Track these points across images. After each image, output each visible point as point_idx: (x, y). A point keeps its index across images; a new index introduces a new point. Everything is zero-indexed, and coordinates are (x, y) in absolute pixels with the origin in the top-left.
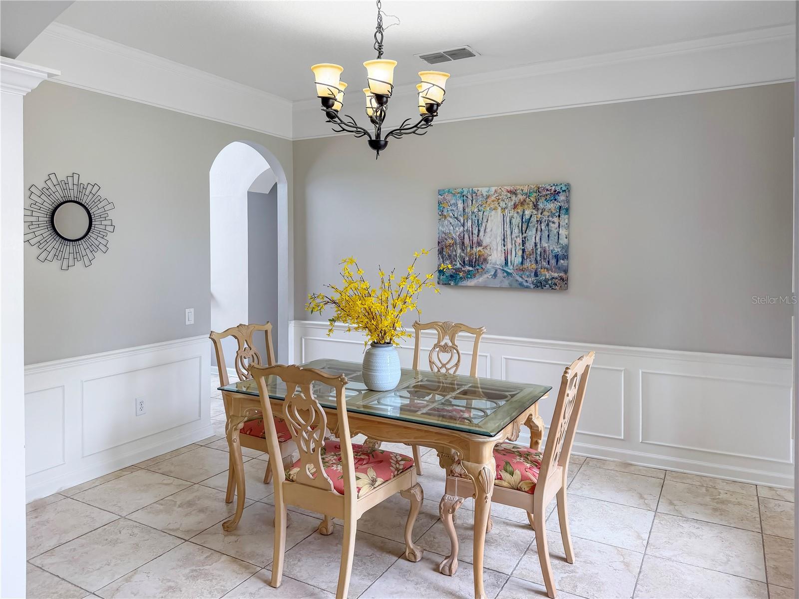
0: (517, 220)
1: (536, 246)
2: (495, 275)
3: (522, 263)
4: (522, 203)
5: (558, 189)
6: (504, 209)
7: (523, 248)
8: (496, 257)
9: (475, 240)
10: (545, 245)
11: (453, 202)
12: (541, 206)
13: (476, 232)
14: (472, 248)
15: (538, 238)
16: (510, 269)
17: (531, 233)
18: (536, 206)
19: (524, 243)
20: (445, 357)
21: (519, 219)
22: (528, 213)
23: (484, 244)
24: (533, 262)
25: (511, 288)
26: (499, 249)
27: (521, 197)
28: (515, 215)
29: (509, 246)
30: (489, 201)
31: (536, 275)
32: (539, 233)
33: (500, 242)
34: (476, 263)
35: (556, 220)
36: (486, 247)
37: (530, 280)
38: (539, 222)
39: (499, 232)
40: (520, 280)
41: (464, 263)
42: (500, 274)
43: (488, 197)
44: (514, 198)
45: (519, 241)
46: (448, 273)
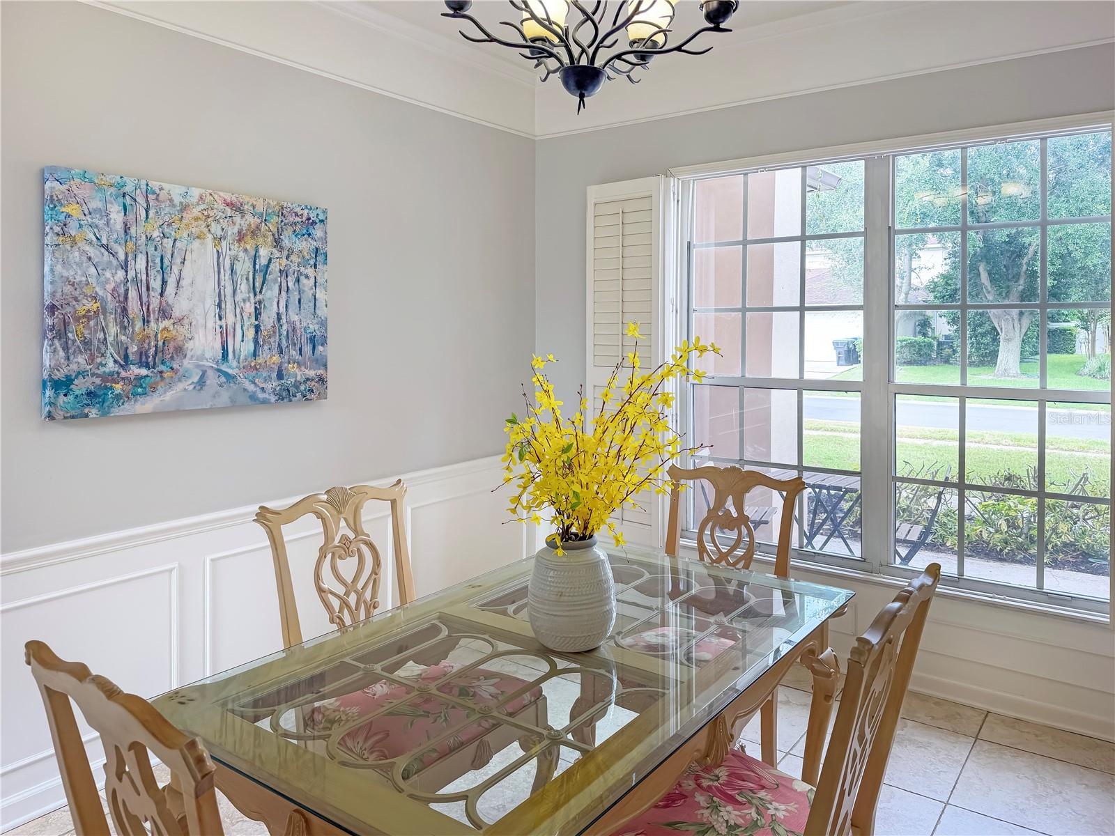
0: (244, 267)
1: (279, 319)
2: (202, 382)
3: (255, 354)
4: (254, 233)
5: (313, 216)
6: (218, 240)
7: (257, 323)
8: (202, 343)
9: (155, 303)
10: (296, 318)
11: (95, 204)
12: (286, 243)
13: (156, 284)
14: (146, 321)
15: (282, 304)
16: (231, 368)
17: (270, 293)
18: (277, 242)
19: (258, 313)
21: (248, 265)
22: (264, 253)
23: (176, 313)
24: (275, 351)
25: (234, 407)
26: (210, 324)
27: (253, 221)
28: (242, 254)
29: (230, 318)
30: (188, 216)
31: (280, 376)
32: (284, 294)
33: (212, 310)
34: (158, 358)
35: (310, 271)
36: (180, 321)
37: (268, 386)
38: (284, 273)
39: (210, 287)
40: (251, 388)
41: (126, 361)
42: (212, 379)
43: (185, 208)
44: (238, 219)
45: (249, 308)
46: (81, 386)
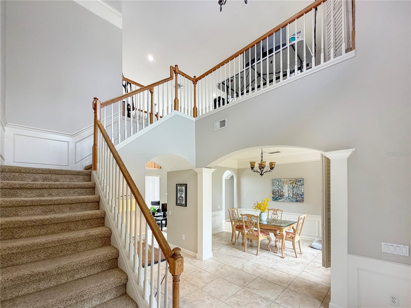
0: (291, 187)
1: (296, 192)
2: (286, 199)
3: (293, 196)
4: (292, 183)
5: (301, 180)
6: (288, 184)
8: (286, 195)
9: (281, 191)
10: (298, 192)
11: (276, 182)
12: (297, 183)
13: (281, 189)
14: (280, 193)
15: (296, 191)
16: (290, 197)
17: (295, 189)
18: (296, 184)
19: (293, 192)
20: (275, 216)
21: (292, 186)
22: (294, 185)
23: (283, 192)
24: (295, 196)
25: (290, 202)
26: (287, 193)
27: (292, 182)
28: (291, 185)
29: (290, 192)
30: (285, 182)
31: (296, 199)
32: (297, 190)
33: (287, 191)
34: (282, 196)
35: (301, 187)
36: (284, 193)
37: (295, 200)
38: (297, 187)
39: (287, 189)
40: (292, 200)
41: (279, 196)
42: (287, 199)
43: (284, 181)
44: (290, 181)
45: (292, 191)
46: (275, 198)
